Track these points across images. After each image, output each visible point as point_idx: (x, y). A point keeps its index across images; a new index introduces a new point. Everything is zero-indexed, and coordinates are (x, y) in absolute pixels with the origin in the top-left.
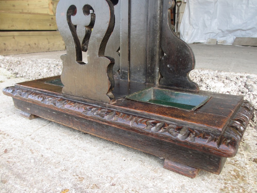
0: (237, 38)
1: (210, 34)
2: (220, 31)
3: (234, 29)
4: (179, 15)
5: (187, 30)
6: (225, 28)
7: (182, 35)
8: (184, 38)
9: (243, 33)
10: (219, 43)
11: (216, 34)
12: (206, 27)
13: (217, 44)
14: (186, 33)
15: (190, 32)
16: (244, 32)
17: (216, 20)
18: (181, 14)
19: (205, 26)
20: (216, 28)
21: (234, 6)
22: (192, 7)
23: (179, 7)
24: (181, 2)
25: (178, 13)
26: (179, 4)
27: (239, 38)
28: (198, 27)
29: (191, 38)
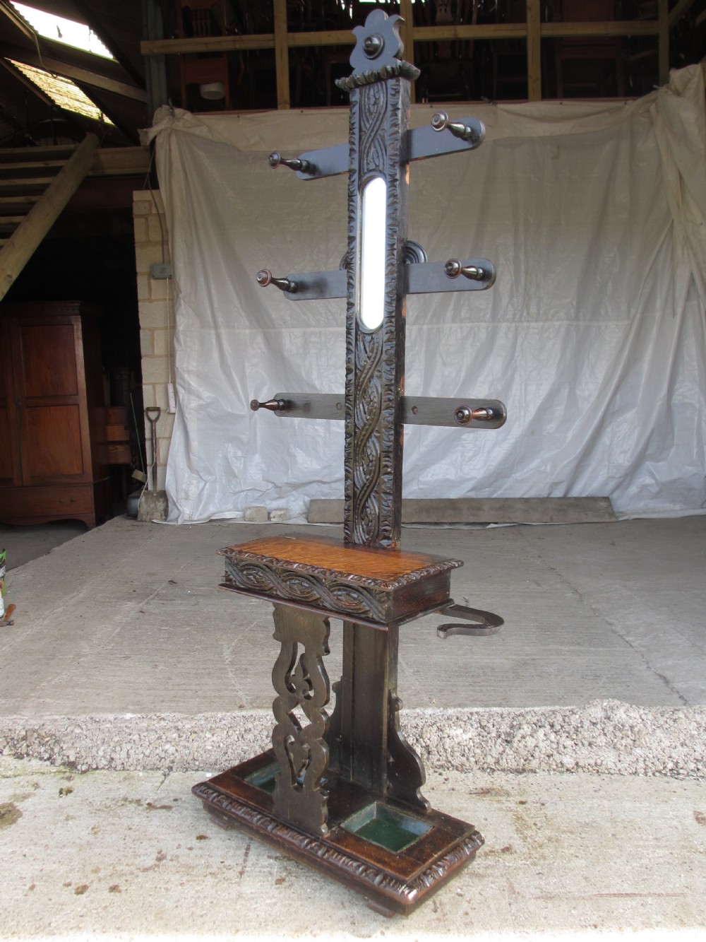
0: (312, 501)
1: (245, 492)
2: (270, 486)
3: (304, 481)
4: (158, 447)
5: (184, 486)
6: (282, 480)
7: (174, 501)
8: (180, 508)
10: (274, 517)
11: (262, 493)
12: (236, 477)
13: (269, 518)
14: (183, 495)
15: (193, 491)
16: (326, 486)
17: (257, 458)
18: (162, 445)
19: (230, 473)
20: (259, 477)
21: (297, 428)
22: (193, 427)
23: (153, 422)
24: (158, 409)
25: (154, 438)
26: (153, 415)
27: (318, 500)
28: (214, 477)
29: (198, 507)
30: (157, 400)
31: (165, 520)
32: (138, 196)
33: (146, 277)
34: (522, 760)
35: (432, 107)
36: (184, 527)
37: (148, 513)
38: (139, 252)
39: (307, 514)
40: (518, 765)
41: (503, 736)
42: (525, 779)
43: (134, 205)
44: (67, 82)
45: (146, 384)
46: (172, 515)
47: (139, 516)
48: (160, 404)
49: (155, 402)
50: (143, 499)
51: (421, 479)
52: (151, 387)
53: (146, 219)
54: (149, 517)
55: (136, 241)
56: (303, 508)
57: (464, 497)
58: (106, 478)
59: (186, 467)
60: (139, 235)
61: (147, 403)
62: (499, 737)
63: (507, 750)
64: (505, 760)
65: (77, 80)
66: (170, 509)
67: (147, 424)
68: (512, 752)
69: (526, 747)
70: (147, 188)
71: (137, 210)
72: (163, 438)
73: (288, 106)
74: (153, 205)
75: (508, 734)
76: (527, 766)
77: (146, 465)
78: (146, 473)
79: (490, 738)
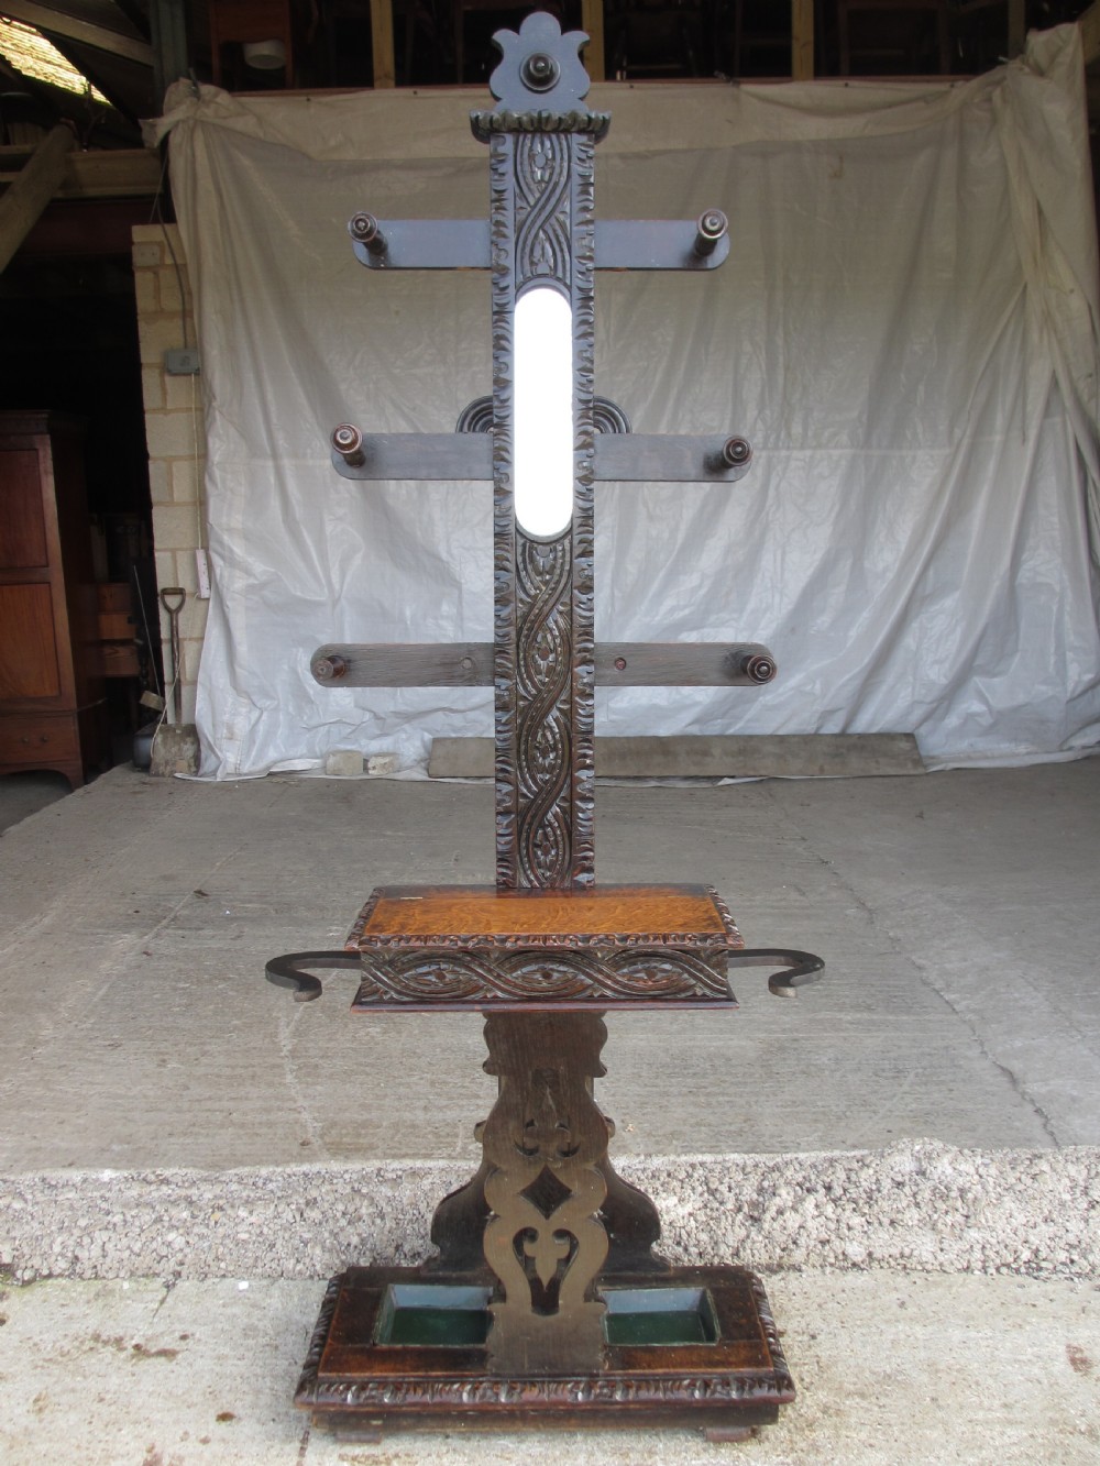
0: (436, 741)
1: (327, 727)
2: (368, 716)
3: (423, 708)
4: (181, 654)
5: (226, 718)
7: (209, 743)
8: (219, 754)
9: (457, 720)
10: (374, 768)
11: (354, 728)
12: (311, 701)
13: (366, 769)
14: (224, 732)
15: (242, 725)
16: (459, 716)
18: (189, 650)
19: (300, 695)
20: (349, 701)
22: (238, 621)
23: (173, 613)
24: (180, 592)
25: (175, 640)
26: (173, 601)
27: (445, 739)
28: (276, 702)
29: (249, 751)
30: (180, 576)
31: (196, 773)
32: (140, 233)
33: (157, 371)
34: (778, 1250)
35: (632, 87)
36: (225, 787)
37: (167, 763)
38: (144, 329)
39: (428, 761)
40: (770, 1258)
41: (746, 1209)
42: (782, 1283)
43: (135, 249)
44: (32, 33)
45: (160, 550)
46: (207, 766)
47: (153, 767)
48: (185, 583)
49: (176, 578)
50: (158, 738)
51: (612, 705)
52: (169, 554)
53: (156, 274)
54: (168, 768)
55: (139, 311)
56: (422, 751)
57: (679, 734)
58: (100, 702)
59: (229, 687)
60: (144, 302)
61: (163, 581)
62: (739, 1209)
63: (753, 1234)
64: (749, 1251)
65: (48, 30)
66: (203, 756)
67: (164, 617)
68: (761, 1238)
69: (785, 1228)
70: (156, 221)
71: (140, 258)
72: (190, 639)
73: (392, 83)
74: (167, 249)
75: (754, 1205)
76: (785, 1259)
77: (162, 684)
78: (163, 695)
79: (724, 1213)
